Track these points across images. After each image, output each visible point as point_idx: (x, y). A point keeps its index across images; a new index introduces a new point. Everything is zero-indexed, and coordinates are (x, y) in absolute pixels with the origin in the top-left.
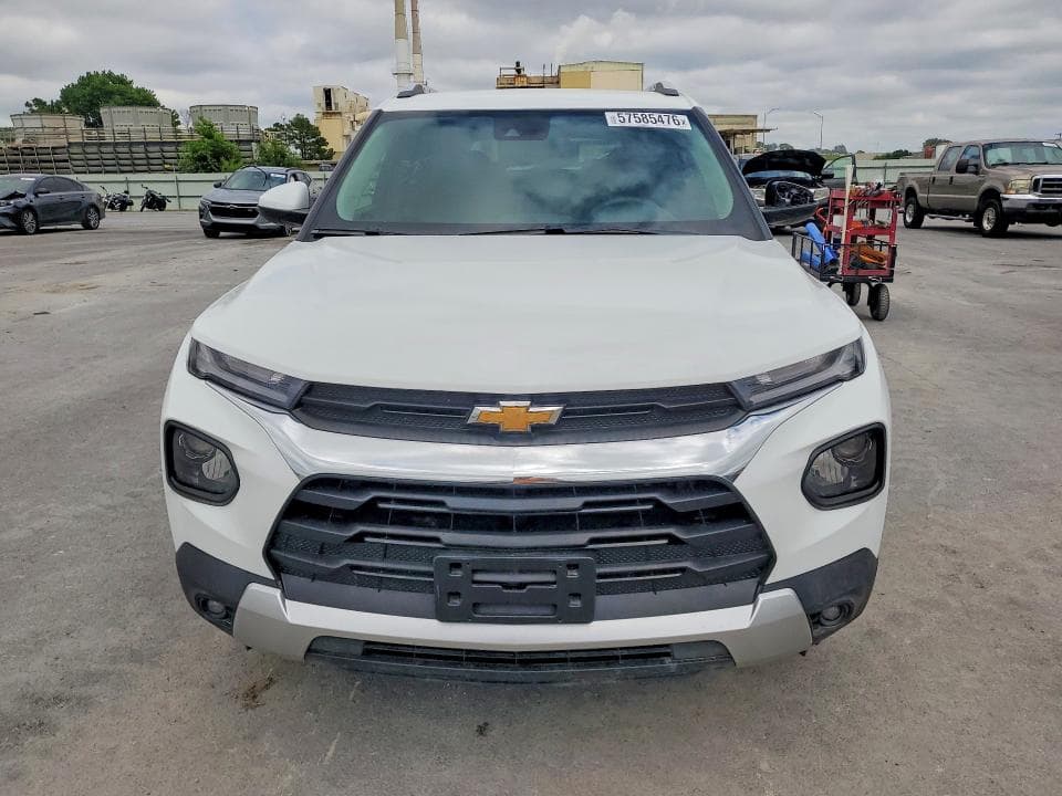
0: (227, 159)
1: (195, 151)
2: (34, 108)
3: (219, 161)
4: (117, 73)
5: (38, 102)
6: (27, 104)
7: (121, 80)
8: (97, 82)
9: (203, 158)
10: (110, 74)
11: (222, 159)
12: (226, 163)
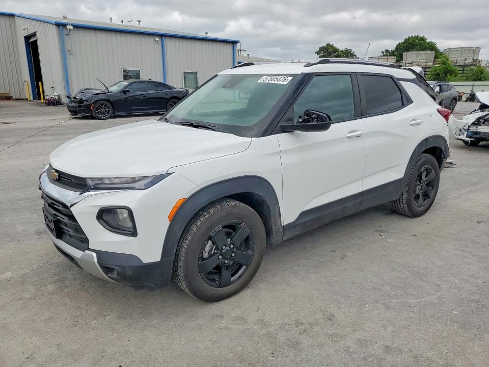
0: (451, 75)
1: (435, 71)
2: (385, 54)
3: (446, 76)
4: (421, 36)
5: (387, 51)
6: (382, 52)
7: (423, 39)
8: (411, 40)
9: (438, 75)
10: (418, 36)
11: (448, 75)
12: (449, 77)
